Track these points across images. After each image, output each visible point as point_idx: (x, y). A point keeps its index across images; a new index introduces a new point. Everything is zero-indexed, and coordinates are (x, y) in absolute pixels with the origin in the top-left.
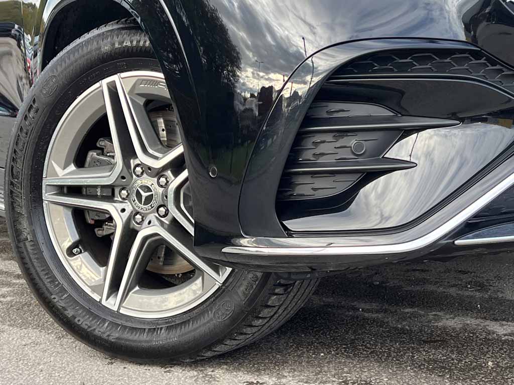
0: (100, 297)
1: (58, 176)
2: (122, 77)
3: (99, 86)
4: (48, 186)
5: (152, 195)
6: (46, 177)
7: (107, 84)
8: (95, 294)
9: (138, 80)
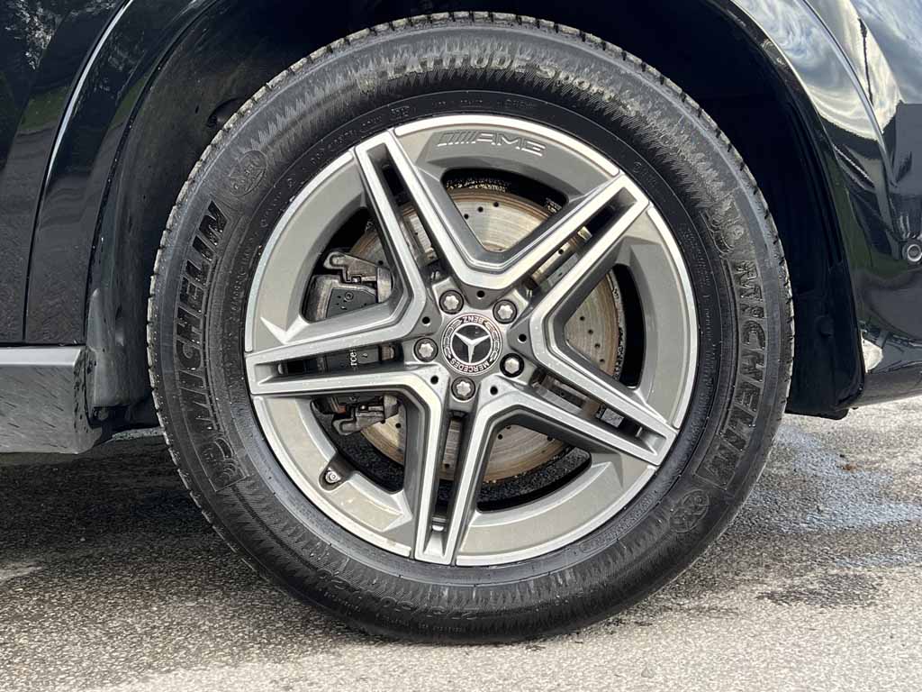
0: (409, 548)
1: (282, 345)
2: (399, 134)
3: (350, 158)
4: (259, 368)
5: (489, 339)
6: (251, 352)
7: (368, 151)
8: (398, 544)
9: (435, 134)
